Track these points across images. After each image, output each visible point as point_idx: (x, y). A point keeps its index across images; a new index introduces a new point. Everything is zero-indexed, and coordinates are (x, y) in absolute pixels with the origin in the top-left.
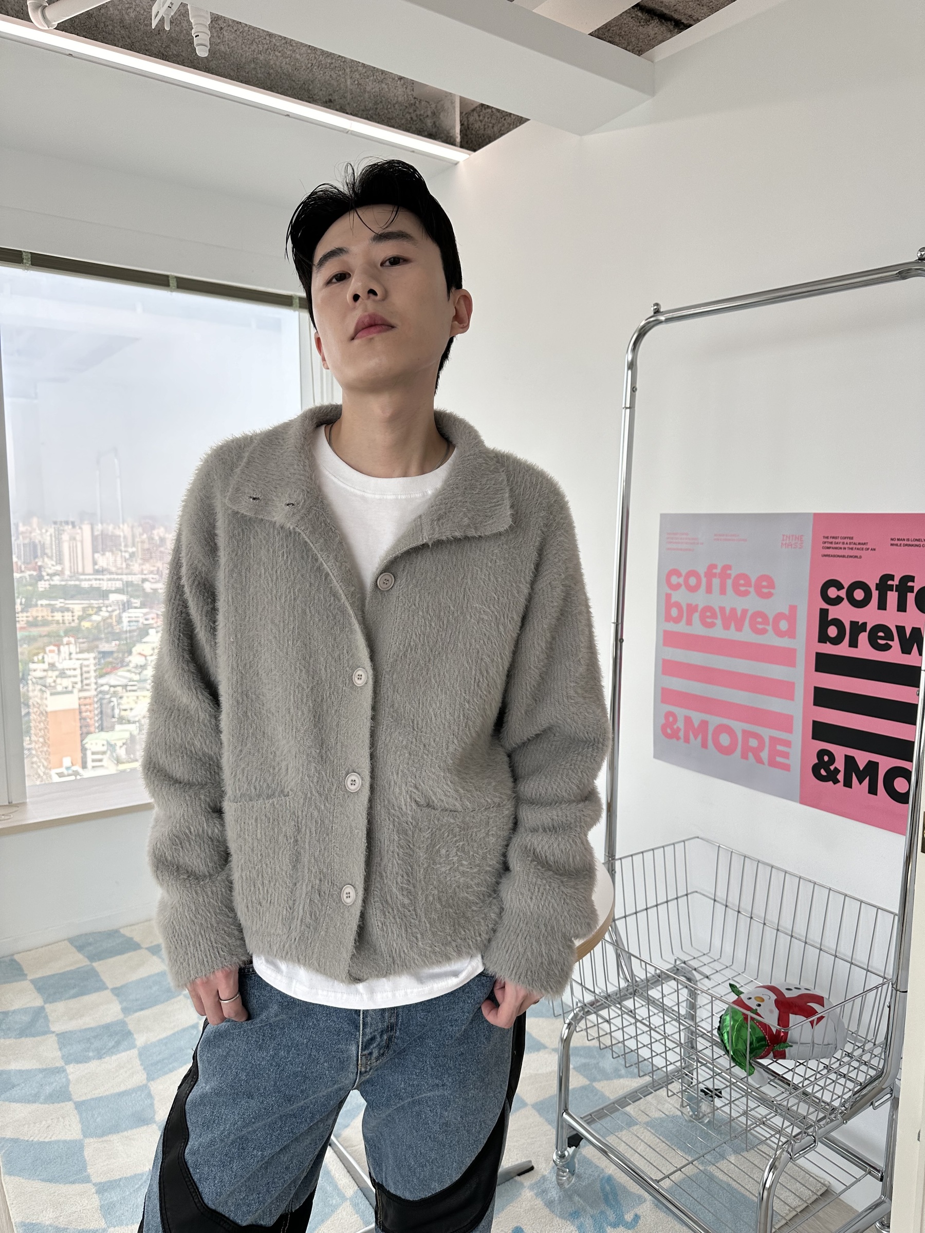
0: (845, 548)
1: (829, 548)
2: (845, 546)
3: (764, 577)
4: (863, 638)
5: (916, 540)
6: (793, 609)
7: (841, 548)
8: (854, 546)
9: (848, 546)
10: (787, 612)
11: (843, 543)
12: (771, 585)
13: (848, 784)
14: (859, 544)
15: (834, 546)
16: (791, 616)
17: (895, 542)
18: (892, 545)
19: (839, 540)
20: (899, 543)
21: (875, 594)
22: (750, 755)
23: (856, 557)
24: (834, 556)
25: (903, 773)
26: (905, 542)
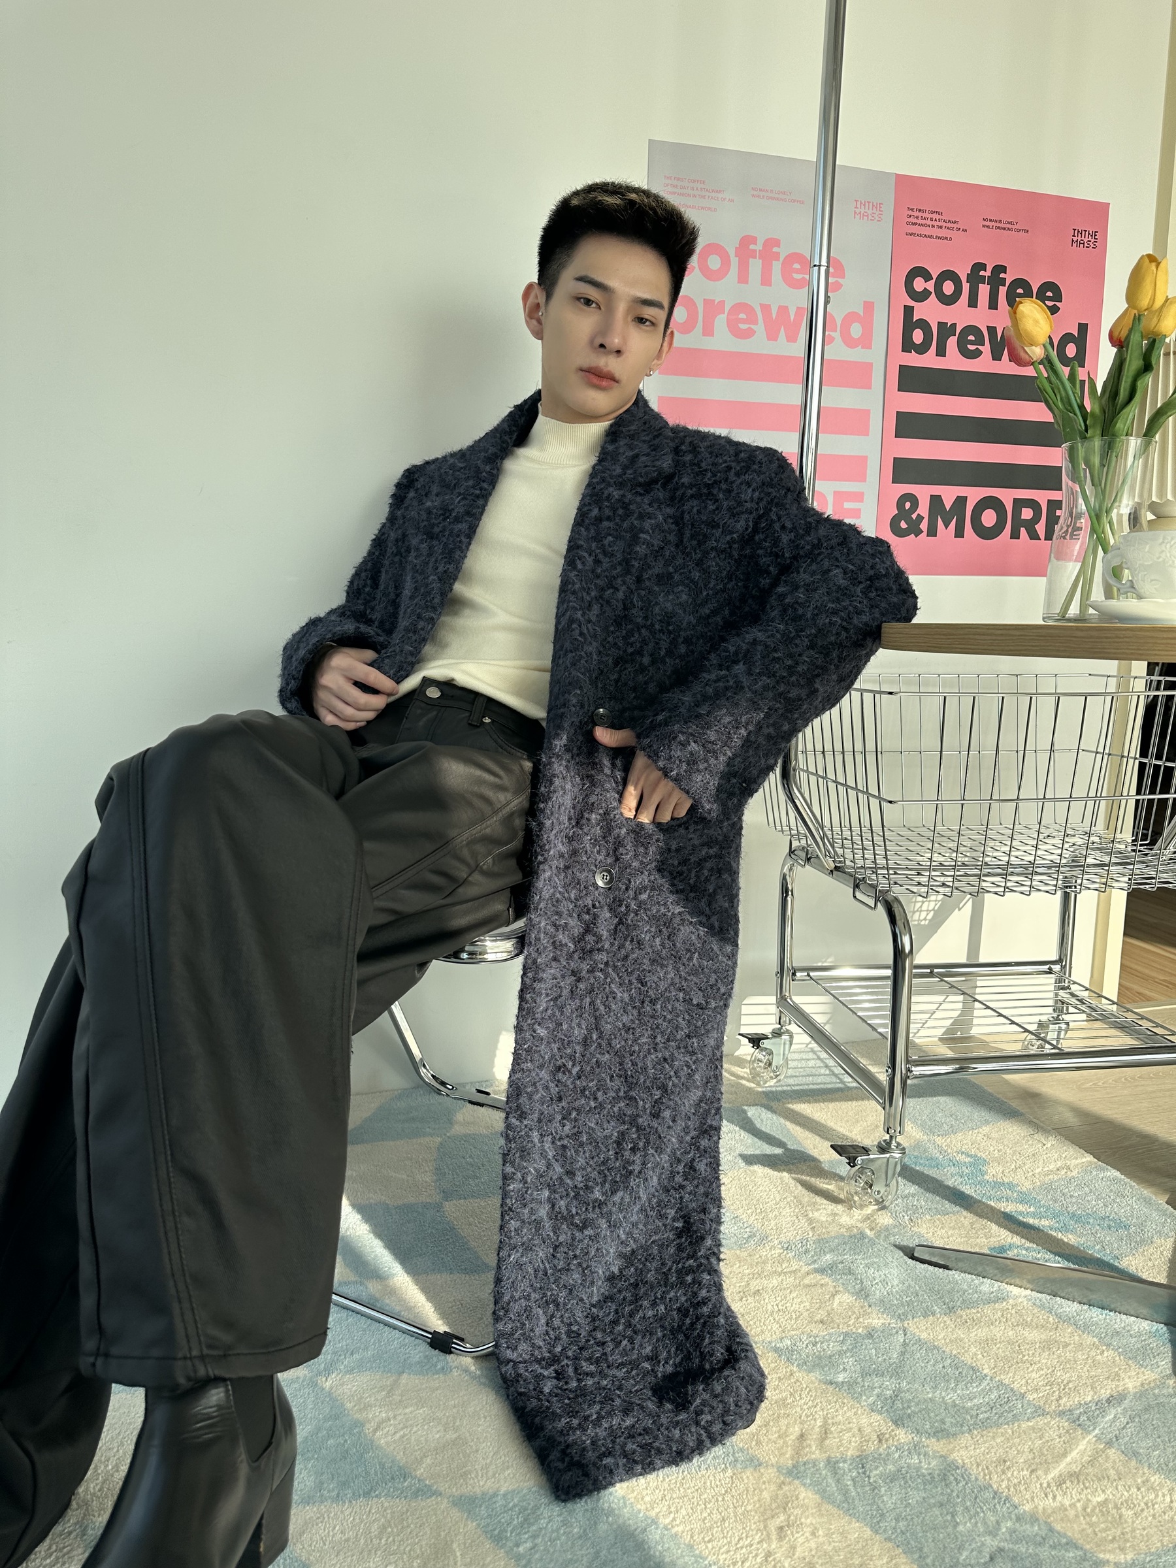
0: (933, 226)
1: (913, 224)
2: (933, 223)
4: (952, 342)
5: (1009, 223)
6: (869, 307)
7: (928, 226)
8: (944, 224)
9: (938, 223)
10: (861, 311)
11: (932, 219)
12: (839, 268)
13: (932, 532)
14: (949, 222)
15: (919, 221)
16: (866, 316)
18: (983, 226)
19: (924, 215)
20: (991, 224)
21: (966, 287)
23: (946, 238)
24: (921, 236)
25: (994, 503)
26: (998, 225)
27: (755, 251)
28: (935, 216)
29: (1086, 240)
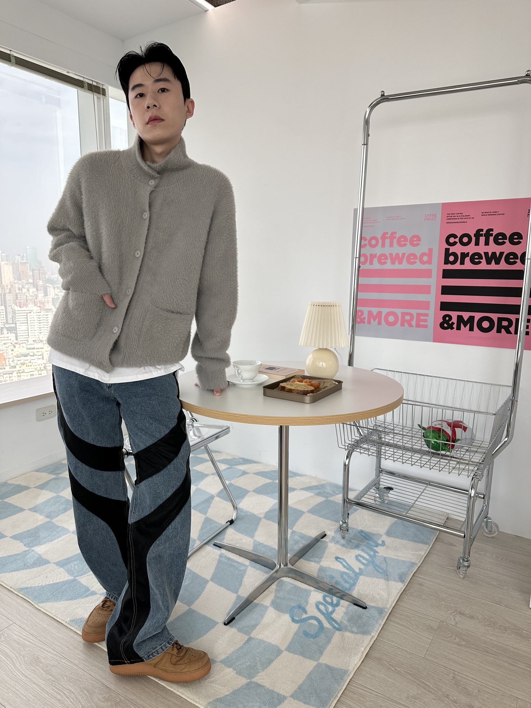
0: (458, 219)
1: (450, 219)
2: (459, 217)
3: (414, 236)
4: (467, 260)
5: (494, 212)
6: (431, 250)
7: (456, 219)
8: (463, 217)
9: (460, 217)
10: (427, 252)
11: (458, 216)
12: (419, 238)
13: (459, 328)
14: (466, 216)
15: (453, 218)
16: (430, 253)
17: (484, 214)
18: (482, 215)
19: (454, 215)
20: (486, 214)
21: (474, 239)
22: (406, 324)
23: (464, 222)
24: (453, 223)
25: (487, 319)
26: (489, 214)
27: (387, 237)
28: (460, 215)
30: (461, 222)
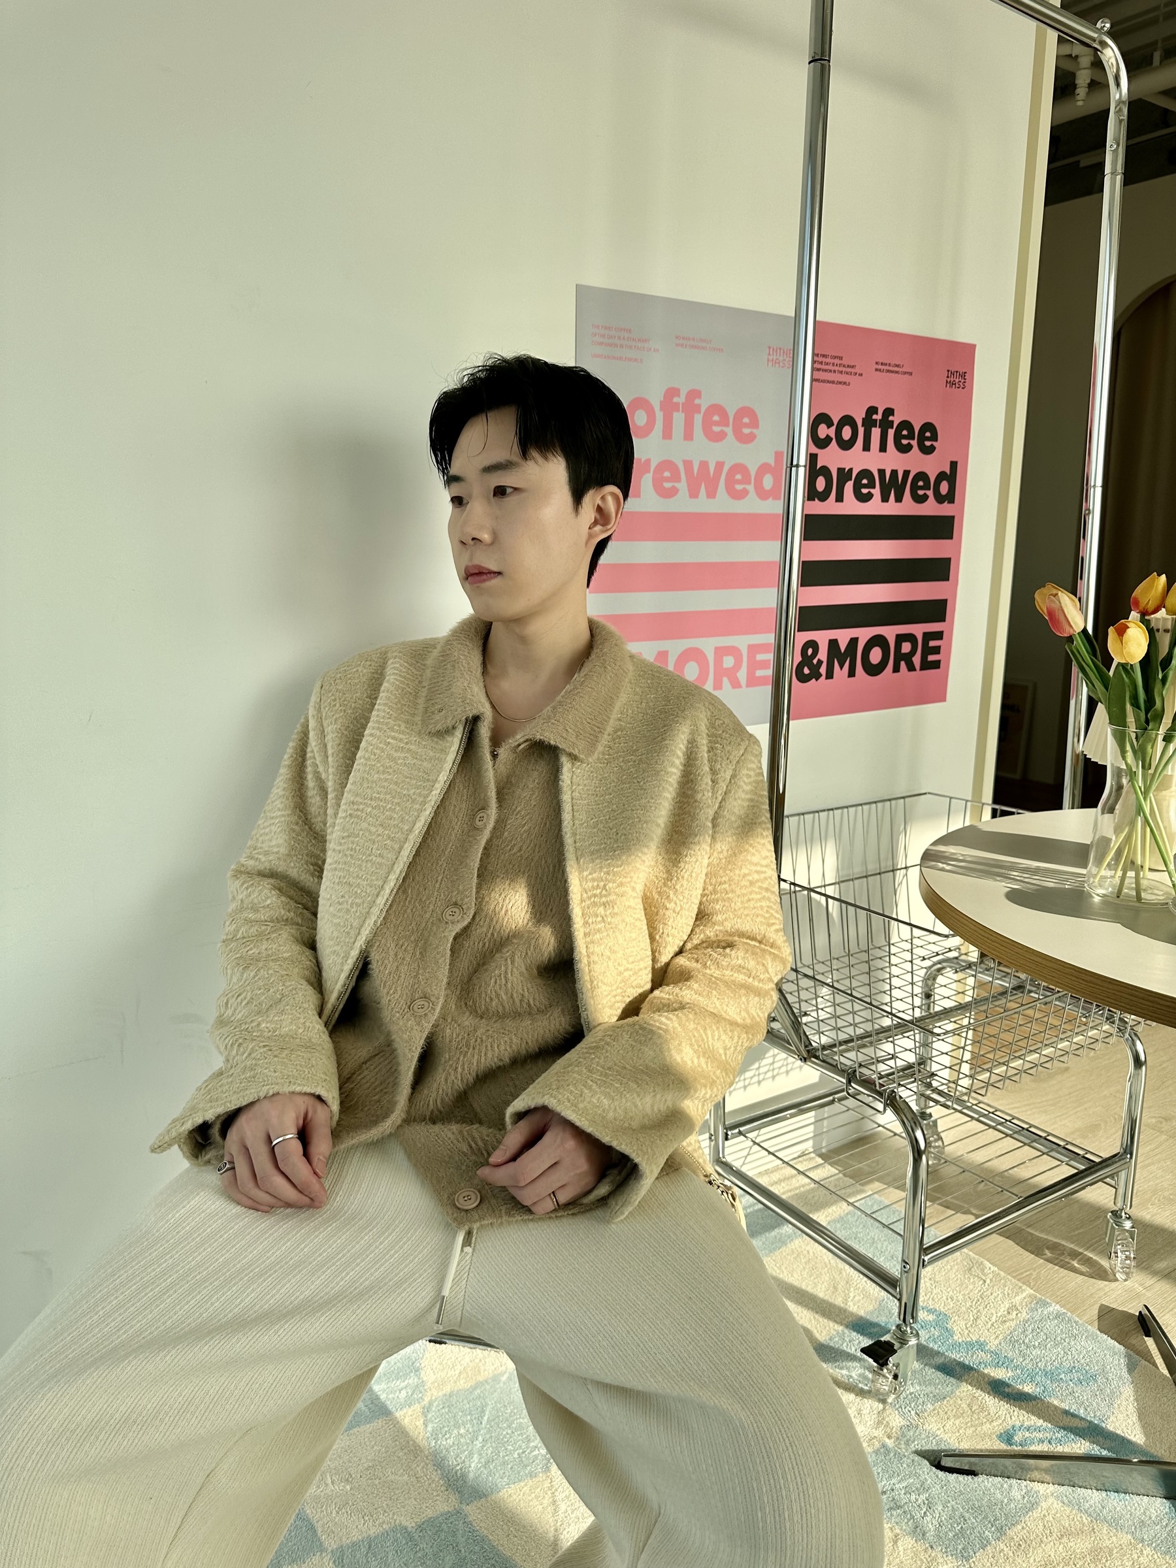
0: (835, 371)
1: (819, 369)
2: (835, 368)
3: (744, 412)
4: (849, 487)
5: (897, 366)
6: (779, 457)
7: (831, 371)
8: (844, 369)
9: (838, 368)
10: (773, 463)
11: (833, 365)
12: (755, 423)
13: (830, 675)
14: (848, 366)
15: (824, 367)
16: (778, 467)
18: (876, 370)
19: (829, 360)
20: (882, 367)
21: (861, 430)
22: (725, 681)
23: (845, 383)
24: (823, 381)
25: (879, 641)
26: (887, 368)
27: (677, 404)
28: (837, 361)
29: (957, 380)
30: (840, 383)
